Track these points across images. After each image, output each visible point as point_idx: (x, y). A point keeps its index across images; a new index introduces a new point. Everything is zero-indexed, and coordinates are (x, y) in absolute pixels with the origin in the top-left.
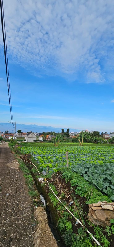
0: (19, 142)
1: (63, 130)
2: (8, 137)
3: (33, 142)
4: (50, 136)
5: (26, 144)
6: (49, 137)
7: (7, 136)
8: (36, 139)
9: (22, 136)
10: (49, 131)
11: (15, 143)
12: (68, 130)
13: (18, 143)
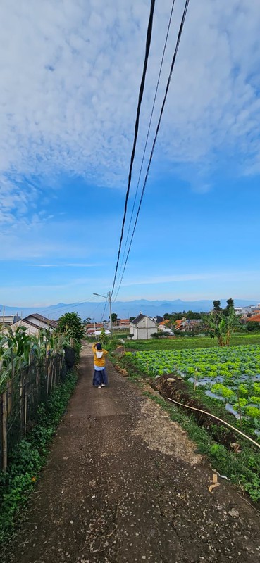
0: (123, 341)
1: (217, 303)
2: (94, 331)
3: (150, 337)
4: (184, 322)
5: (139, 345)
6: (183, 324)
7: (89, 329)
8: (155, 331)
9: (120, 327)
10: (178, 311)
11: (115, 344)
12: (230, 302)
13: (120, 344)
